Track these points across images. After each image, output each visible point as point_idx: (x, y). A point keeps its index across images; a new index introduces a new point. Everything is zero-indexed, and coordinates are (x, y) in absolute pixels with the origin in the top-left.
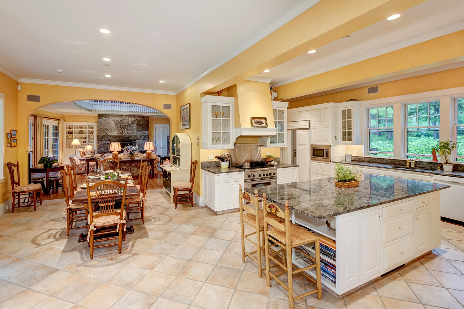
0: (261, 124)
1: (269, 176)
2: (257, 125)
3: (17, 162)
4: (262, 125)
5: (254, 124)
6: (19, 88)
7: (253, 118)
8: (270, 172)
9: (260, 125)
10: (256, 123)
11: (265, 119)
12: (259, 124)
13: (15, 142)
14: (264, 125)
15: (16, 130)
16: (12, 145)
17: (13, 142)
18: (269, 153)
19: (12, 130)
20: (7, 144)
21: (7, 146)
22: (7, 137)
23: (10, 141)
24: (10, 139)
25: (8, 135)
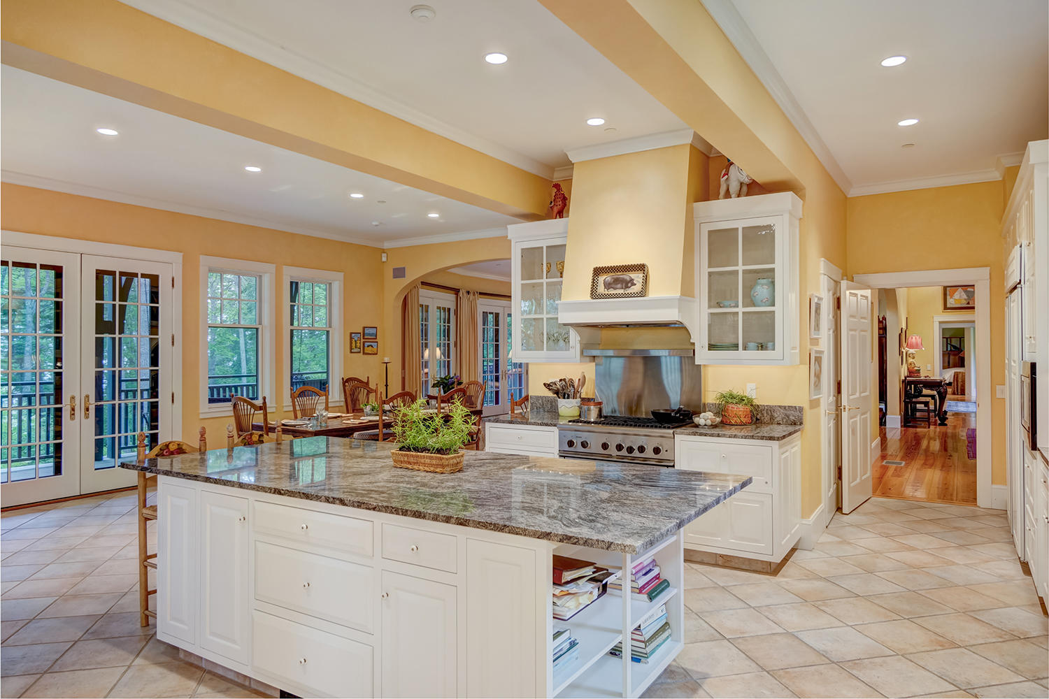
0: (627, 287)
1: (636, 453)
2: (612, 291)
3: (368, 378)
4: (629, 291)
5: (601, 289)
6: (384, 259)
7: (598, 272)
8: (641, 441)
9: (621, 291)
10: (610, 284)
11: (641, 268)
12: (619, 286)
13: (375, 347)
14: (637, 288)
15: (376, 328)
16: (366, 351)
17: (368, 346)
18: (753, 385)
19: (364, 328)
20: (351, 349)
21: (351, 352)
22: (351, 338)
23: (358, 345)
24: (359, 342)
25: (353, 335)
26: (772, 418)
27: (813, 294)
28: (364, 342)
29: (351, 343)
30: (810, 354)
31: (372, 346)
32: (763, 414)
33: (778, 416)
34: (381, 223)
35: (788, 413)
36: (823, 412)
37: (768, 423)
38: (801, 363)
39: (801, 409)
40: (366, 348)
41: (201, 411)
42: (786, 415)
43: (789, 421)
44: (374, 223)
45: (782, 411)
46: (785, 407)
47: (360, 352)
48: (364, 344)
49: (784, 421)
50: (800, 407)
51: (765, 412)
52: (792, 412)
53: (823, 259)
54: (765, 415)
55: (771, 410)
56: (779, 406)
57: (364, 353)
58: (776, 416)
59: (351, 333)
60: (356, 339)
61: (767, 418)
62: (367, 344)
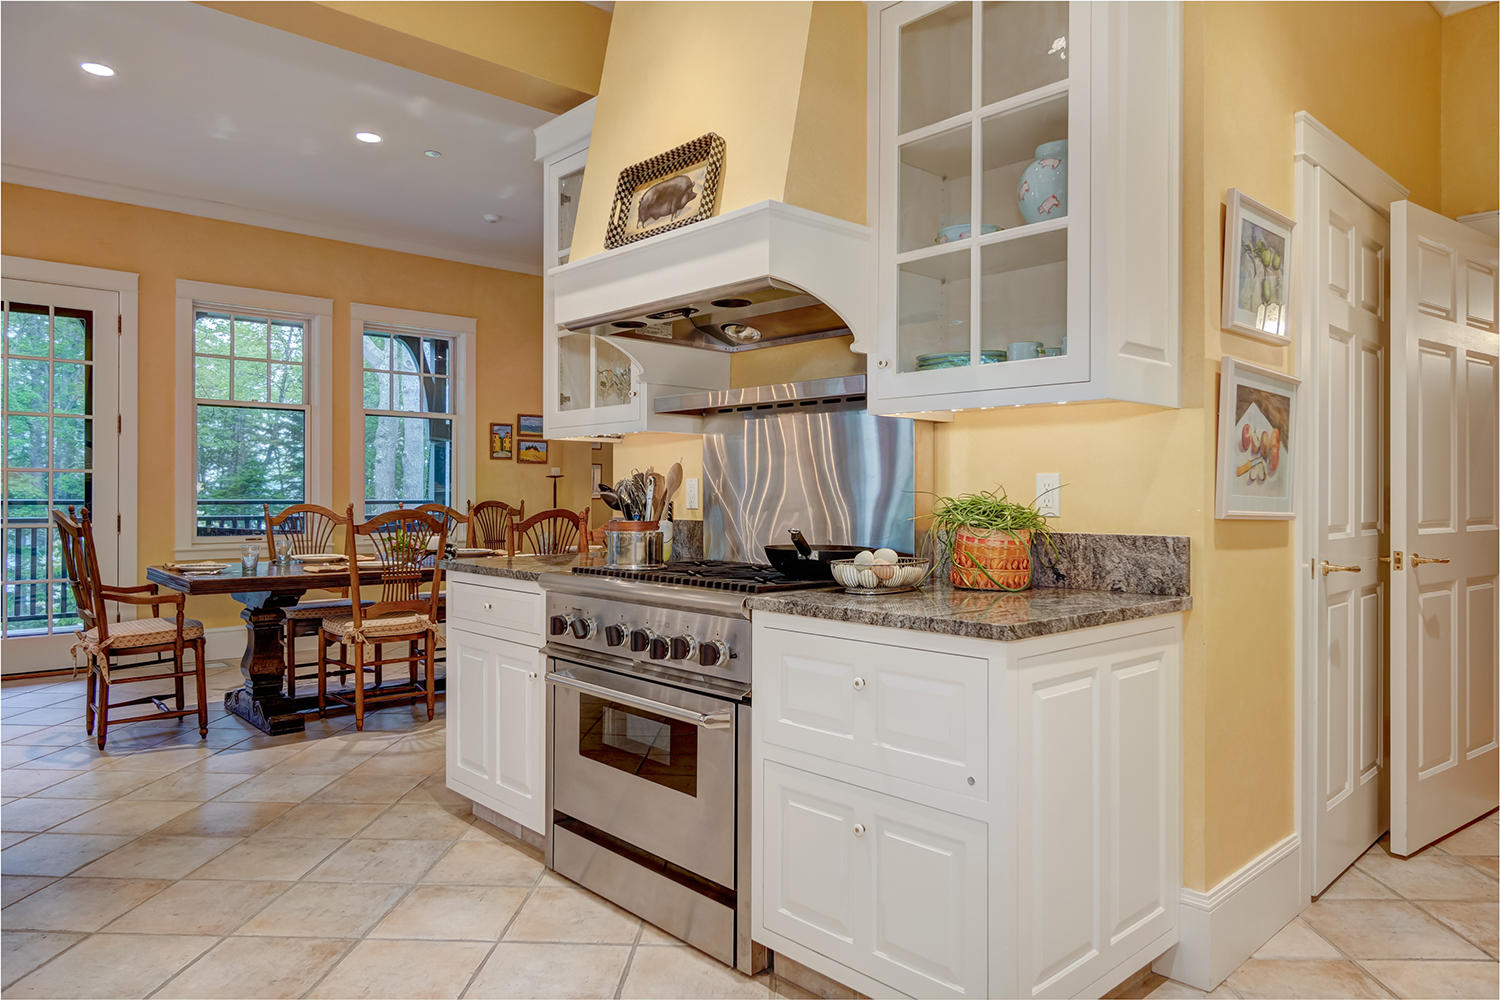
1: (671, 659)
7: (626, 182)
8: (706, 627)
10: (650, 206)
11: (706, 148)
12: (666, 207)
13: (543, 451)
14: (695, 205)
16: (522, 457)
17: (528, 448)
18: (1053, 479)
19: (519, 416)
20: (492, 452)
21: (492, 457)
22: (492, 433)
23: (507, 445)
24: (507, 440)
25: (496, 428)
26: (1098, 573)
27: (1231, 192)
28: (519, 441)
29: (492, 442)
30: (1219, 376)
31: (536, 449)
32: (1073, 561)
33: (1116, 567)
34: (500, 217)
35: (1143, 556)
36: (1299, 566)
37: (1088, 590)
38: (1187, 402)
39: (1182, 547)
40: (523, 451)
41: (177, 549)
42: (1137, 564)
43: (1145, 583)
44: (489, 217)
45: (1126, 552)
46: (1135, 540)
47: (510, 458)
48: (519, 444)
49: (1133, 580)
50: (1176, 540)
51: (1078, 555)
52: (1155, 555)
53: (1303, 113)
54: (1081, 563)
55: (1095, 547)
56: (1119, 538)
57: (520, 461)
58: (1109, 566)
59: (492, 425)
60: (503, 434)
61: (1084, 574)
62: (524, 445)
